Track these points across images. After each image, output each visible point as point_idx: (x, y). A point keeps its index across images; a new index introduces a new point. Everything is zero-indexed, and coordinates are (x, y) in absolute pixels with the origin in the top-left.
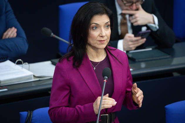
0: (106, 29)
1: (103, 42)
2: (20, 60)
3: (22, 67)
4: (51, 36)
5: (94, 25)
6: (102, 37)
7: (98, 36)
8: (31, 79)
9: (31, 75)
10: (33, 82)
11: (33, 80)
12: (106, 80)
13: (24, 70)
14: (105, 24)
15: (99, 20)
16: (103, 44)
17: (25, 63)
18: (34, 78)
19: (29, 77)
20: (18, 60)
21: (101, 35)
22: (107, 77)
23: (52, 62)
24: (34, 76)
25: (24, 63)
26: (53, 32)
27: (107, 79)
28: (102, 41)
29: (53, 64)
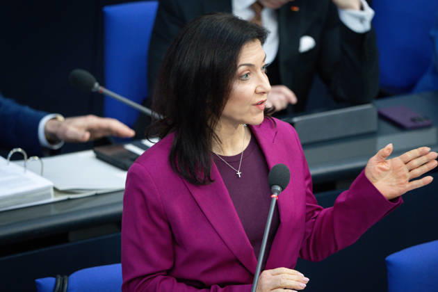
2: (20, 150)
3: (25, 166)
4: (93, 90)
6: (264, 93)
7: (253, 94)
8: (49, 196)
9: (48, 188)
10: (52, 206)
11: (53, 199)
12: (278, 196)
13: (30, 174)
17: (31, 158)
18: (55, 195)
19: (42, 192)
20: (15, 150)
21: (260, 90)
22: (279, 188)
23: (95, 152)
24: (55, 189)
25: (28, 157)
26: (98, 81)
27: (278, 192)
29: (100, 157)
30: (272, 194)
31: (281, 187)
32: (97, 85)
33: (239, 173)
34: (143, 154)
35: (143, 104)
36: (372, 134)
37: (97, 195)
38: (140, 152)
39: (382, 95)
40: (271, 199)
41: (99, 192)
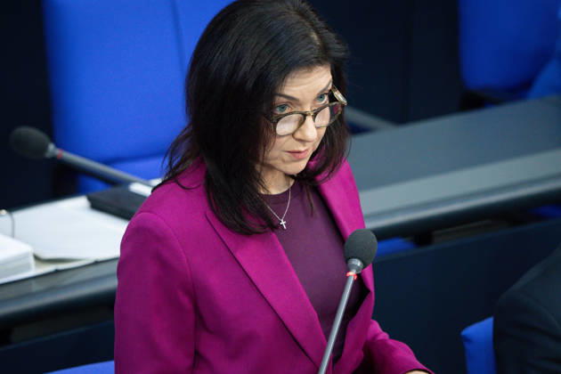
1: (303, 154)
5: (283, 100)
6: (301, 141)
7: (289, 139)
9: (25, 256)
10: (33, 282)
15: (299, 85)
18: (36, 265)
19: (18, 262)
21: (298, 135)
22: (358, 263)
24: (37, 258)
27: (357, 268)
28: (299, 152)
30: (349, 271)
31: (363, 262)
32: (51, 147)
33: (283, 223)
37: (96, 263)
40: (347, 278)
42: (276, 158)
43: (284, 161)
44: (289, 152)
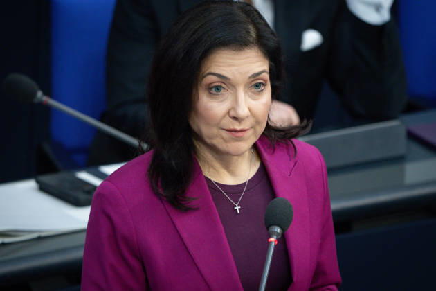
0: (253, 92)
1: (240, 134)
4: (36, 101)
5: (211, 79)
6: (235, 118)
7: (224, 117)
12: (277, 240)
14: (250, 78)
15: (230, 66)
16: (239, 139)
21: (232, 113)
22: (278, 230)
23: (38, 182)
26: (41, 89)
27: (278, 234)
28: (236, 131)
29: (44, 188)
30: (270, 237)
31: (282, 228)
32: (40, 94)
33: (237, 208)
34: (101, 185)
35: (101, 119)
36: (399, 160)
37: (40, 238)
38: (97, 182)
39: (411, 108)
40: (269, 244)
41: (43, 234)
42: (217, 136)
43: (225, 141)
44: (227, 130)
